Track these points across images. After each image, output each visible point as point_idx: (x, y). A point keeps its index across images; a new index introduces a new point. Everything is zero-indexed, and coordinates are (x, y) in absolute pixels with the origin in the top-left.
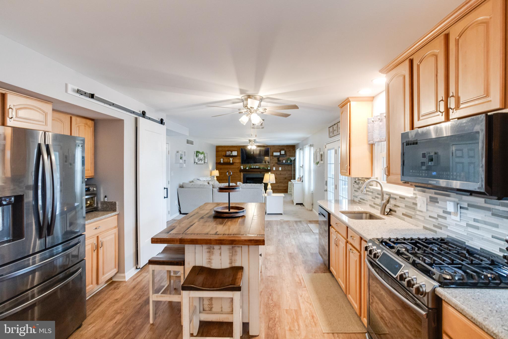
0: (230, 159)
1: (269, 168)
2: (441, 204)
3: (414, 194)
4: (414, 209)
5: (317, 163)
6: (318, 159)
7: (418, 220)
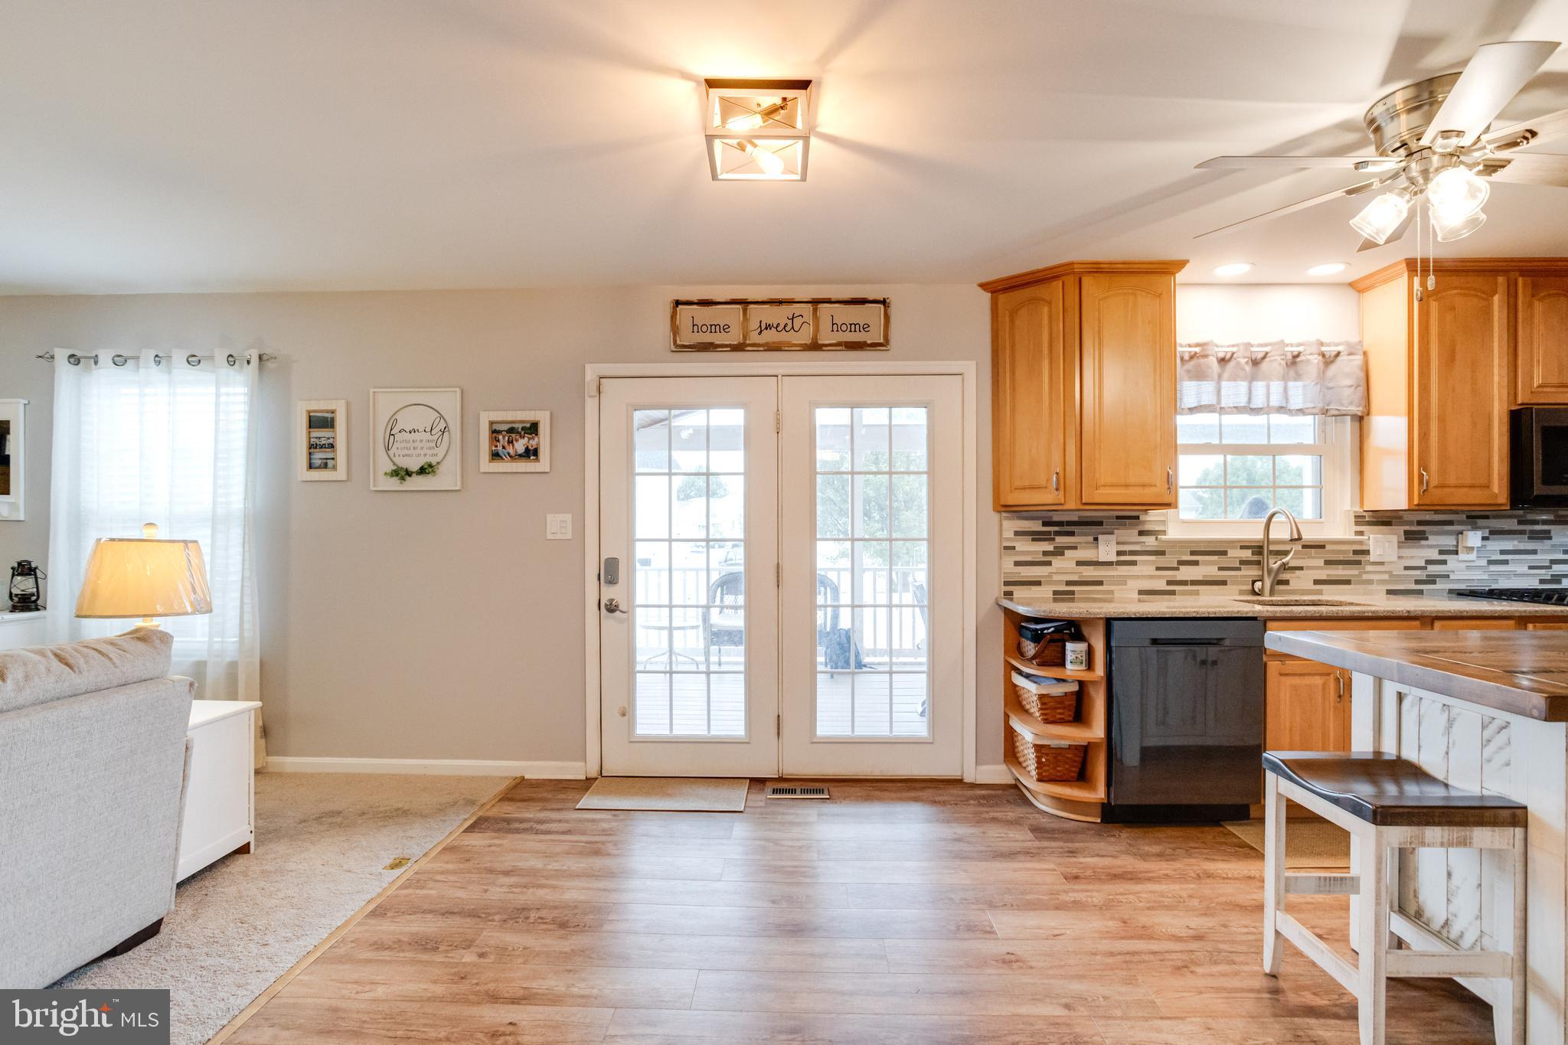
2: (1433, 540)
3: (1356, 532)
4: (1359, 563)
5: (403, 473)
6: (430, 448)
7: (1370, 582)
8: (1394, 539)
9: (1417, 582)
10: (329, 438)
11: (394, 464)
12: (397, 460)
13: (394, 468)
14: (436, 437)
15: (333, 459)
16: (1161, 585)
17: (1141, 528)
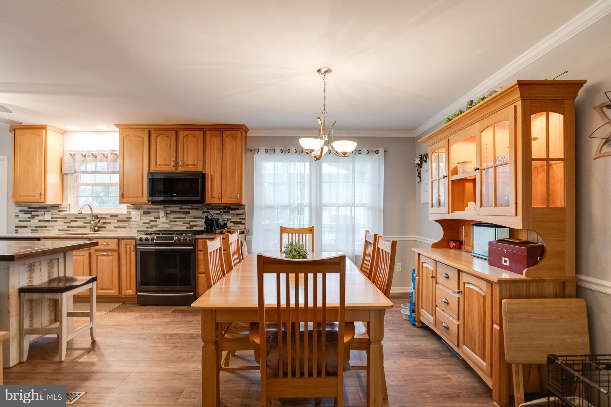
2: (152, 214)
3: (128, 211)
4: (128, 221)
7: (132, 227)
8: (139, 213)
9: (147, 228)
16: (66, 228)
17: (59, 210)
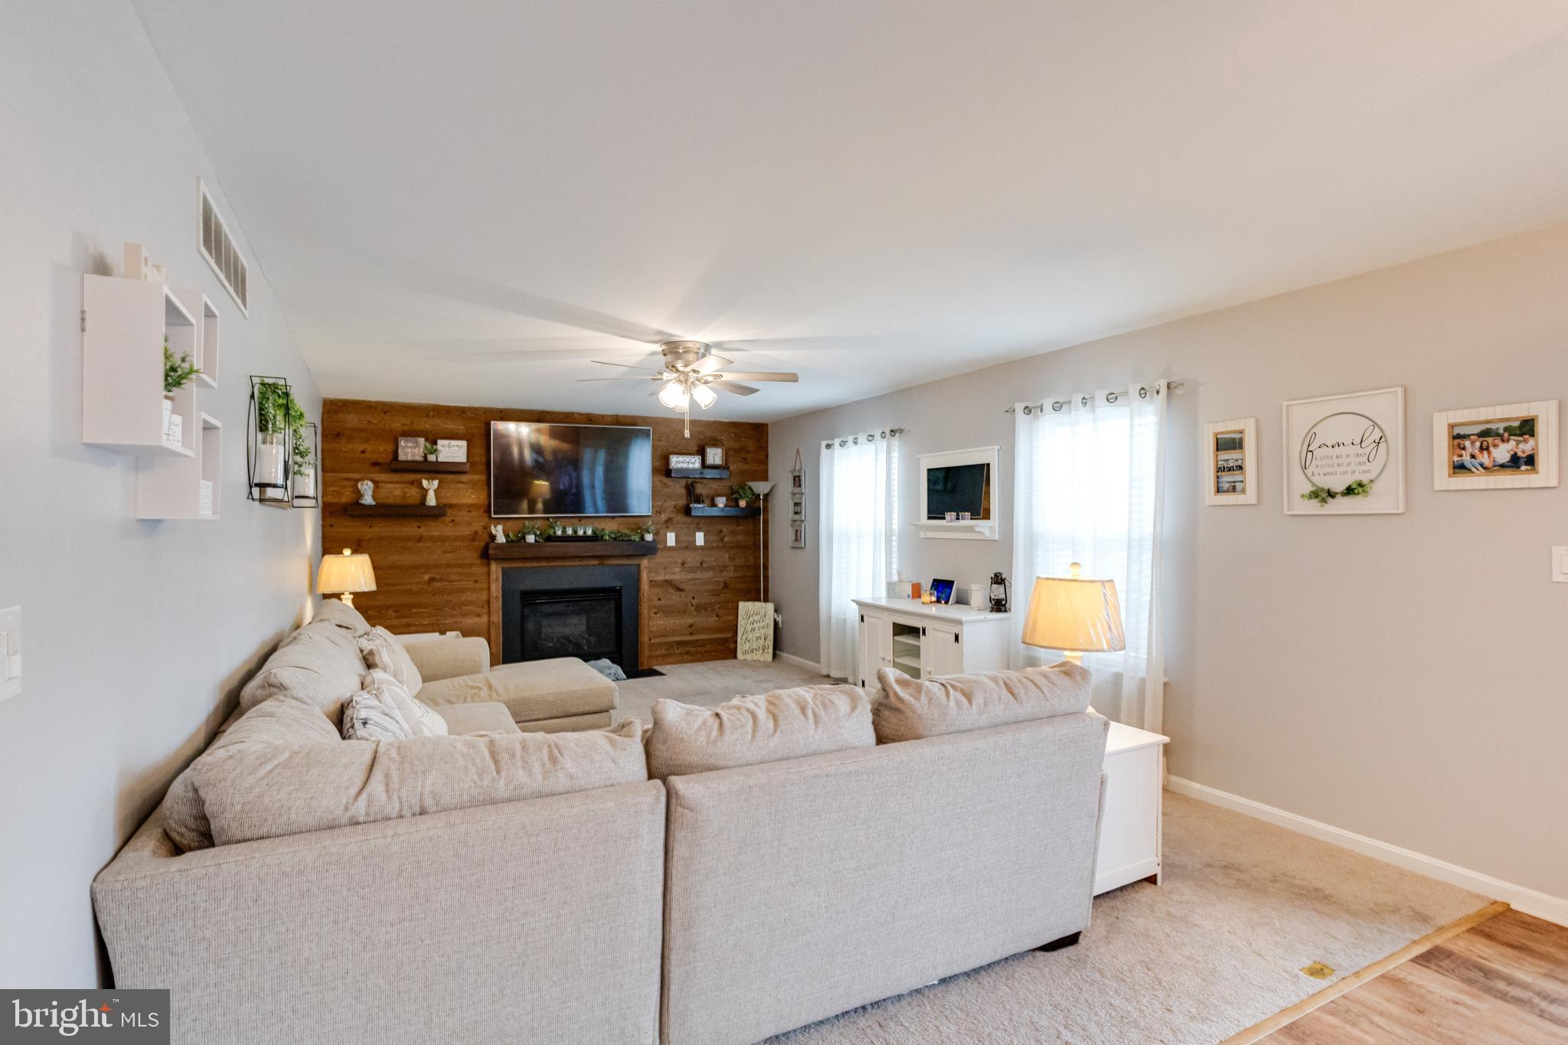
0: (425, 483)
1: (649, 537)
5: (1325, 495)
6: (1360, 464)
10: (1237, 460)
11: (1313, 484)
12: (1316, 480)
13: (1313, 489)
14: (1367, 451)
15: (1242, 481)
